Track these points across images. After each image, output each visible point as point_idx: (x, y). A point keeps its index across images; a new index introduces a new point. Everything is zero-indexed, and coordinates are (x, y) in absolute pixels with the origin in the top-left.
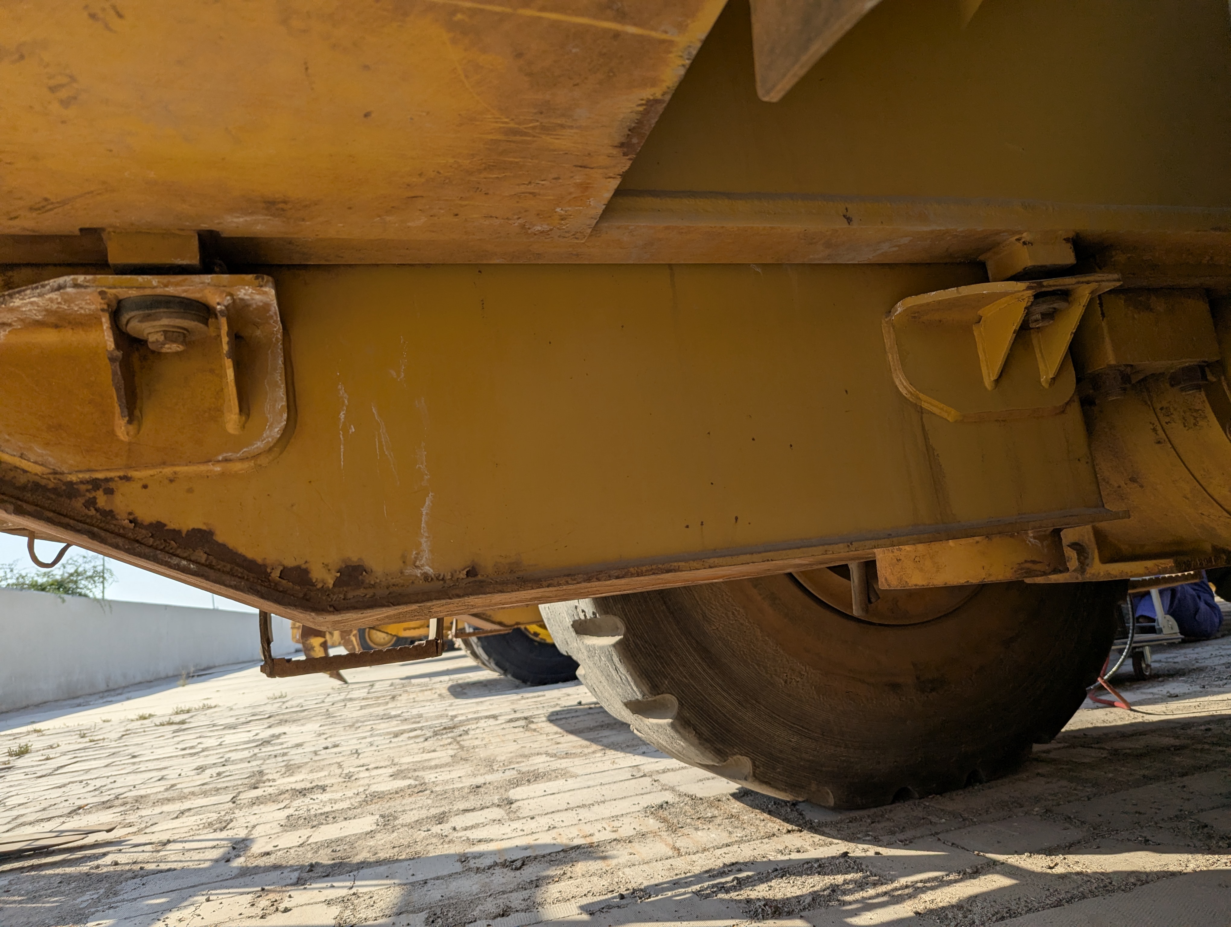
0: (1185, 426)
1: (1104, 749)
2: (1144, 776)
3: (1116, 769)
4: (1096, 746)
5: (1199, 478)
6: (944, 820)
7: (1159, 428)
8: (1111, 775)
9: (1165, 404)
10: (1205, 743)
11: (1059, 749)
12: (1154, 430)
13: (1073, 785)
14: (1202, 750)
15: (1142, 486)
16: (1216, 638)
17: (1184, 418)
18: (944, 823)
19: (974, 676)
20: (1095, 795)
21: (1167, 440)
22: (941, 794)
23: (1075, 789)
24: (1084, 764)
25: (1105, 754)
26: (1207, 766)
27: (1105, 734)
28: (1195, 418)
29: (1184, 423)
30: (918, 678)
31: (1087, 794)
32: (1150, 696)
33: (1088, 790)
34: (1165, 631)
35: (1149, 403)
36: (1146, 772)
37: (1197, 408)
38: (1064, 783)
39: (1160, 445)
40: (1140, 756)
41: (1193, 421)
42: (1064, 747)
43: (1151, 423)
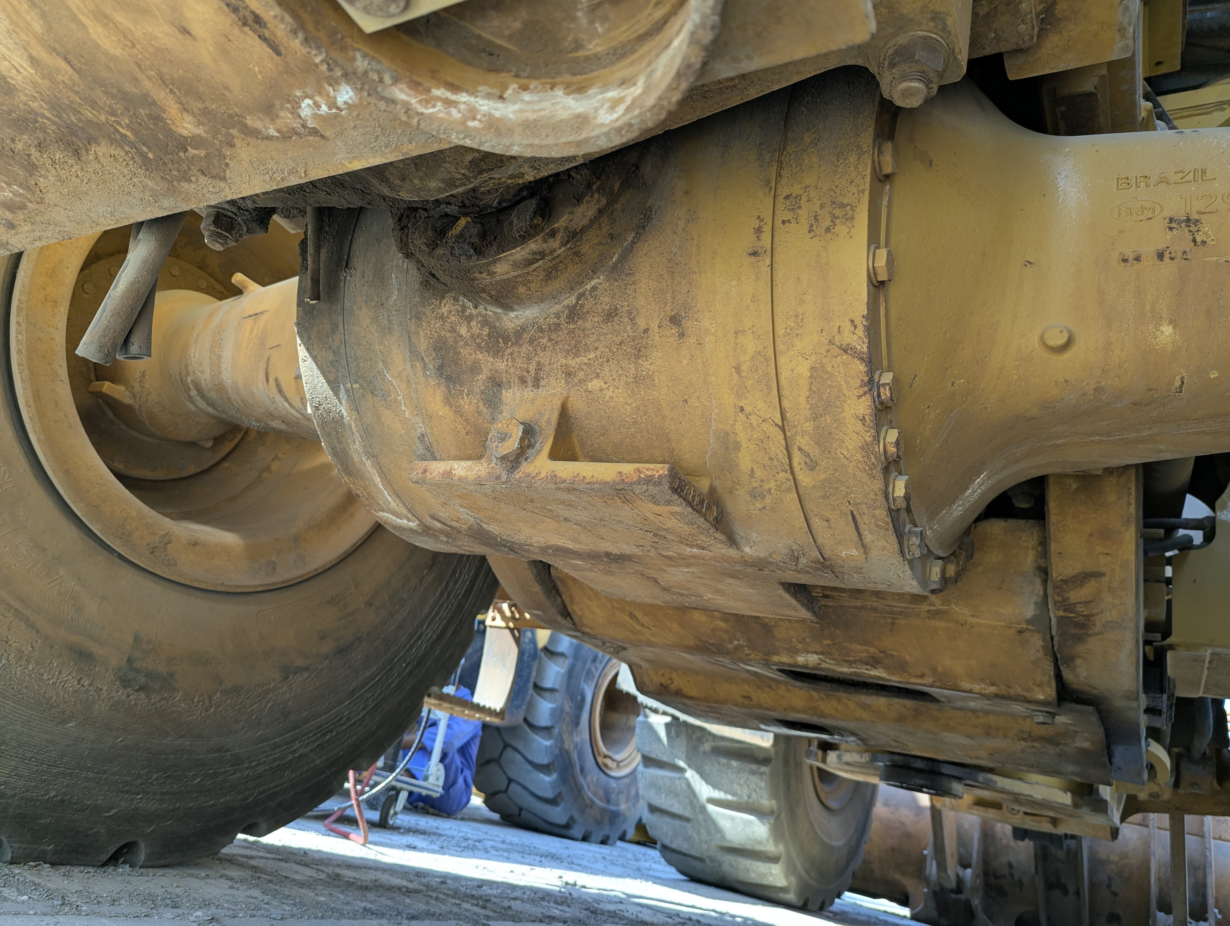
0: (810, 232)
1: (323, 871)
2: (365, 909)
3: (331, 894)
4: (315, 867)
5: (780, 331)
6: (25, 898)
7: (767, 229)
8: (322, 899)
9: (797, 189)
10: (441, 893)
11: (267, 858)
12: (759, 231)
13: (267, 898)
14: (437, 899)
15: (682, 335)
16: (456, 819)
17: (816, 217)
18: (23, 902)
19: (218, 695)
20: (293, 916)
21: (769, 252)
22: (53, 864)
23: (267, 903)
24: (293, 880)
25: (323, 876)
26: (440, 915)
27: (328, 859)
28: (834, 217)
29: (812, 226)
30: (130, 661)
31: (284, 912)
32: (388, 841)
33: (287, 908)
34: (431, 780)
35: (773, 185)
36: (368, 906)
37: (846, 201)
38: (256, 893)
39: (753, 259)
40: (365, 888)
41: (828, 223)
42: (274, 859)
43: (759, 217)
